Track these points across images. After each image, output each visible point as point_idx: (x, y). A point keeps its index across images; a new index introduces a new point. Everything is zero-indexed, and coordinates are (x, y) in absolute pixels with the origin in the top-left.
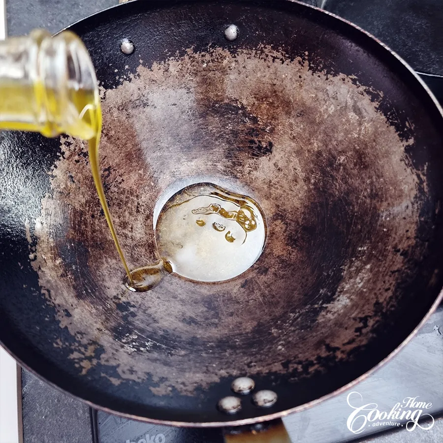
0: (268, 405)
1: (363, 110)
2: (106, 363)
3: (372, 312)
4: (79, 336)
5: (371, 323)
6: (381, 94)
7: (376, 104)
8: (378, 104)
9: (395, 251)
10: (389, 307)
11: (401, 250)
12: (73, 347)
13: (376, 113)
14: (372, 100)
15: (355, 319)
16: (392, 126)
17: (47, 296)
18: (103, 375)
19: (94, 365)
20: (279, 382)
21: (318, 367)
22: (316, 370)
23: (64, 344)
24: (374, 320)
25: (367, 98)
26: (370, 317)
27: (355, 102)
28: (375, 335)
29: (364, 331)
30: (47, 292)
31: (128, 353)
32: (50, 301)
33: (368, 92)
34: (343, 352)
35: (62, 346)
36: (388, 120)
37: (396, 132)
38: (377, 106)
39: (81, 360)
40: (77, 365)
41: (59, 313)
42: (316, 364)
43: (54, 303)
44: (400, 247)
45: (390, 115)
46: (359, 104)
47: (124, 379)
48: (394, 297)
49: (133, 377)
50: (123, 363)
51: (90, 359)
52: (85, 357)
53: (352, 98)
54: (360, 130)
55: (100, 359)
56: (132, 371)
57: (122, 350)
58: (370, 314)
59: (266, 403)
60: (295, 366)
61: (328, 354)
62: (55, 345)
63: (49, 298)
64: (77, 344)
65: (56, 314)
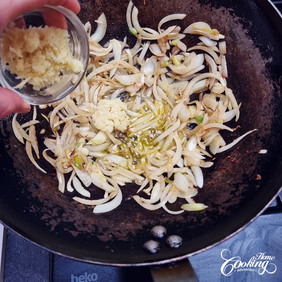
0: (177, 246)
1: (237, 35)
2: (67, 221)
3: (242, 181)
4: (46, 202)
5: (241, 188)
6: (251, 23)
7: (246, 31)
8: (248, 31)
9: (257, 138)
10: (253, 177)
11: (261, 138)
12: (43, 211)
13: (246, 37)
14: (244, 28)
15: (229, 185)
16: (257, 48)
17: (21, 175)
18: (66, 229)
19: (59, 223)
20: (182, 229)
21: (208, 219)
22: (206, 221)
23: (36, 209)
24: (243, 186)
25: (240, 26)
26: (241, 184)
27: (231, 29)
28: (244, 197)
29: (237, 194)
30: (20, 172)
31: (80, 211)
32: (23, 178)
33: (241, 22)
34: (223, 208)
35: (35, 211)
36: (254, 43)
37: (260, 52)
38: (247, 32)
39: (49, 219)
40: (47, 224)
41: (30, 187)
42: (205, 216)
43: (26, 180)
44: (260, 135)
45: (256, 40)
46: (234, 30)
47: (80, 231)
48: (256, 171)
49: (86, 229)
50: (78, 219)
51: (55, 218)
52: (52, 217)
53: (229, 26)
54: (234, 50)
55: (62, 218)
56: (84, 225)
57: (76, 209)
58: (240, 182)
59: (176, 245)
60: (192, 217)
61: (213, 209)
62: (31, 211)
63: (22, 177)
64: (45, 209)
65: (29, 188)
